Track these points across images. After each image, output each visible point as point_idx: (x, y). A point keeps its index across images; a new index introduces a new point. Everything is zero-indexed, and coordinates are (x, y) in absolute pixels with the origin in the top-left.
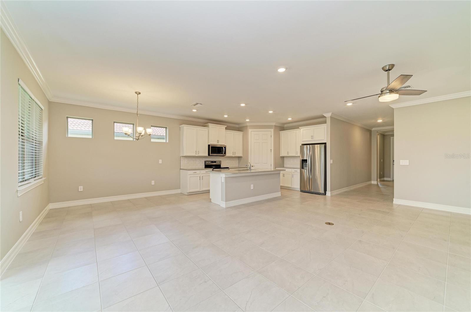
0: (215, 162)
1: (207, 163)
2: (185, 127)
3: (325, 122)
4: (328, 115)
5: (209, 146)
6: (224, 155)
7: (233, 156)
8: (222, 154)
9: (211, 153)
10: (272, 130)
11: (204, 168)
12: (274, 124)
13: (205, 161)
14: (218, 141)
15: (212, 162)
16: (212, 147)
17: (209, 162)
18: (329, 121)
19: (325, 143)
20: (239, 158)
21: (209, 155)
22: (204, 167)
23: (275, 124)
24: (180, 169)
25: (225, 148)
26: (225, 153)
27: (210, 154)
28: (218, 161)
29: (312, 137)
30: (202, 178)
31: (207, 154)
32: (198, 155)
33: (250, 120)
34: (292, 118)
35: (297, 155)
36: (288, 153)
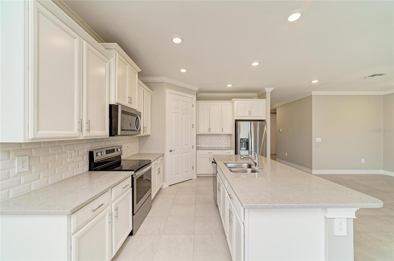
0: (113, 150)
1: (98, 157)
6: (139, 132)
8: (137, 131)
9: (122, 130)
10: (194, 97)
12: (197, 89)
14: (130, 100)
15: (108, 151)
16: (122, 112)
17: (102, 153)
19: (265, 120)
20: (142, 138)
26: (140, 129)
27: (120, 132)
28: (118, 147)
29: (250, 112)
31: (107, 132)
32: (88, 134)
33: (187, 70)
34: (232, 85)
35: (223, 133)
36: (209, 130)
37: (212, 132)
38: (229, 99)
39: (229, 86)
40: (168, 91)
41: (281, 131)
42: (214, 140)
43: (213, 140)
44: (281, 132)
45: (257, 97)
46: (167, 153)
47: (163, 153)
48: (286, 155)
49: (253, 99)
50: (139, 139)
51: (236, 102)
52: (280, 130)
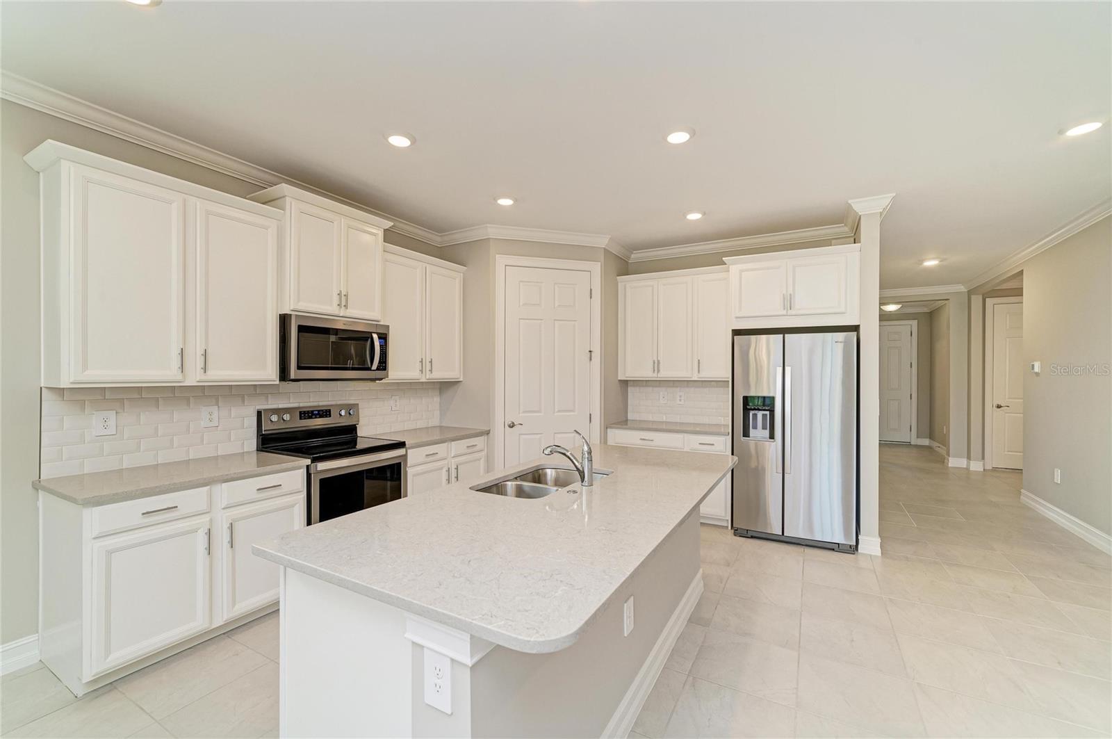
0: (325, 413)
1: (273, 424)
2: (69, 171)
3: (855, 237)
4: (870, 207)
5: (284, 320)
6: (380, 374)
7: (423, 380)
8: (369, 369)
9: (299, 368)
10: (596, 268)
11: (254, 458)
12: (603, 242)
13: (259, 413)
14: (344, 300)
15: (306, 414)
16: (301, 329)
17: (287, 417)
18: (871, 233)
19: (856, 328)
20: (445, 387)
21: (284, 374)
22: (252, 443)
23: (606, 241)
24: (37, 486)
25: (384, 338)
26: (383, 365)
27: (293, 372)
28: (341, 407)
29: (789, 302)
30: (226, 538)
31: (270, 372)
32: (204, 377)
33: (516, 200)
34: (704, 214)
35: (700, 376)
36: (657, 366)
37: (665, 374)
38: (716, 260)
39: (694, 216)
40: (501, 261)
41: (1037, 369)
42: (682, 398)
43: (680, 400)
44: (1037, 374)
45: (850, 237)
46: (499, 429)
47: (488, 429)
48: (1058, 479)
49: (831, 245)
50: (440, 389)
51: (738, 268)
52: (1033, 365)
